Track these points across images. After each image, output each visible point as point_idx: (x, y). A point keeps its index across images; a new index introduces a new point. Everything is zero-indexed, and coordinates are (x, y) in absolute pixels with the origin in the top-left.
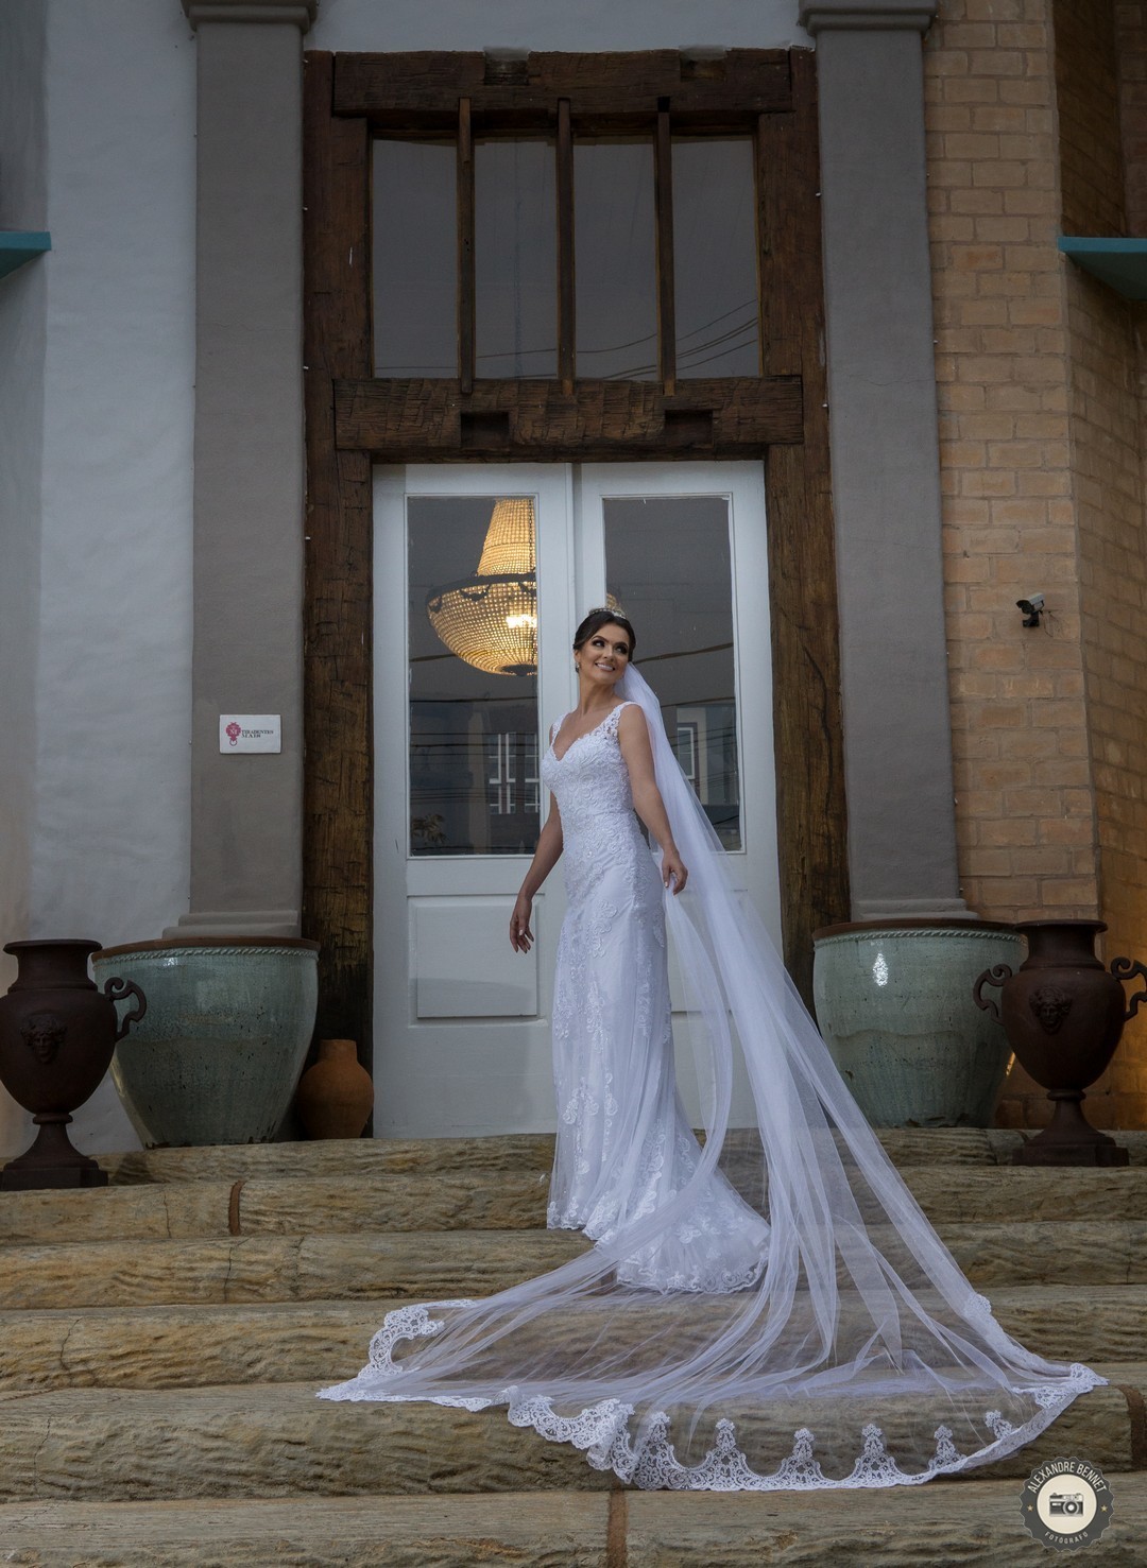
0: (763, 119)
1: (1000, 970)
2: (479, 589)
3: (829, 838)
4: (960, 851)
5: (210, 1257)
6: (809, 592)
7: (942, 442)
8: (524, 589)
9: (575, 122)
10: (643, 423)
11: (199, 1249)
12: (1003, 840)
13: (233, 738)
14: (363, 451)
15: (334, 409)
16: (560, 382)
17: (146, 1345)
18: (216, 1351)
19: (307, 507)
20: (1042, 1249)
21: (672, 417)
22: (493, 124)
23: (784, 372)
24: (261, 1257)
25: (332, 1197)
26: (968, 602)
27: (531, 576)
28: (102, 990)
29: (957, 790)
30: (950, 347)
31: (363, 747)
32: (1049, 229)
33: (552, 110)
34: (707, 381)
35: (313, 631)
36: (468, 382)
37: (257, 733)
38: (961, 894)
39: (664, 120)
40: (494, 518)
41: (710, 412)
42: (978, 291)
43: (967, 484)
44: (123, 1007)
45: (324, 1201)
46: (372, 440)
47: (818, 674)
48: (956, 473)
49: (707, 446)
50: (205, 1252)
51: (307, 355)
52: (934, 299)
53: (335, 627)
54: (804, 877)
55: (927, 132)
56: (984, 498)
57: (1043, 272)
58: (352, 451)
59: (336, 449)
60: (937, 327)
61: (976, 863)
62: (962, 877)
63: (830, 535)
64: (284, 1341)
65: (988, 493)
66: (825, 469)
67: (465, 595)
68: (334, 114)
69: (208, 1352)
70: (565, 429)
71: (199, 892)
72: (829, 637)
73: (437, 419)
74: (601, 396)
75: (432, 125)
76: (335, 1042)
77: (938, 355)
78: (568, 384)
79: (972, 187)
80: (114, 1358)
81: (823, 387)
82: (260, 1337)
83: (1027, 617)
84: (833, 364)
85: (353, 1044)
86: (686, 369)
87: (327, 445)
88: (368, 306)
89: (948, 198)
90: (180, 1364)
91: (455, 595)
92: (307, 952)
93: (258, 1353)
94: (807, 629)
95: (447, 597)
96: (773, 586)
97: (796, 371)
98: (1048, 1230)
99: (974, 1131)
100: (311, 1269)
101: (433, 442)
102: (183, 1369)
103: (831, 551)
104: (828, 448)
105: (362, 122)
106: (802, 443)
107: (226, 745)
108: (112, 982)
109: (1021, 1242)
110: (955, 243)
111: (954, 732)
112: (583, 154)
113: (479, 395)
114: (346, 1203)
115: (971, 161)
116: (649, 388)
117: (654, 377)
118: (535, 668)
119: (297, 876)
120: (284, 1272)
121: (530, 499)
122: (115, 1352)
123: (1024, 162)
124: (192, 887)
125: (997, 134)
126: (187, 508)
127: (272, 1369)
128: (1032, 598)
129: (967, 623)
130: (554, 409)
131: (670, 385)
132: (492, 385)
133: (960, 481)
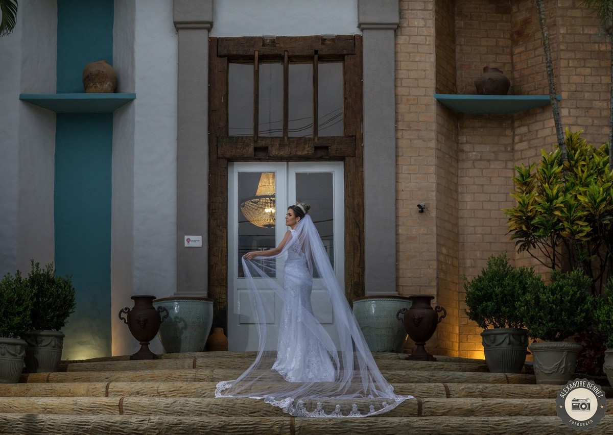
0: (346, 57)
1: (404, 309)
2: (257, 200)
3: (359, 274)
4: (397, 278)
5: (191, 373)
6: (356, 201)
7: (397, 156)
8: (271, 200)
9: (289, 58)
10: (308, 150)
11: (188, 371)
12: (410, 275)
13: (188, 242)
14: (226, 158)
15: (217, 145)
16: (284, 138)
17: (178, 389)
18: (195, 390)
19: (209, 175)
20: (406, 377)
21: (316, 148)
22: (264, 58)
23: (350, 135)
24: (203, 373)
25: (220, 363)
26: (403, 205)
27: (274, 196)
28: (156, 310)
29: (397, 260)
30: (400, 127)
31: (225, 246)
32: (432, 92)
33: (283, 54)
34: (327, 137)
35: (211, 211)
36: (256, 137)
37: (195, 241)
38: (397, 291)
39: (316, 57)
40: (261, 177)
41: (328, 147)
42: (409, 110)
43: (404, 169)
44: (163, 314)
45: (218, 364)
46: (228, 155)
47: (358, 226)
48: (401, 166)
49: (327, 157)
50: (189, 372)
51: (209, 130)
52: (396, 113)
53: (217, 210)
54: (352, 285)
55: (395, 61)
56: (409, 174)
57: (429, 105)
58: (222, 158)
59: (218, 158)
60: (397, 121)
61: (402, 282)
62: (397, 286)
63: (363, 185)
64: (212, 389)
65: (410, 172)
66: (362, 165)
67: (252, 202)
68: (218, 56)
69: (193, 391)
70: (284, 152)
71: (179, 286)
72: (361, 215)
73: (247, 149)
74: (296, 142)
75: (247, 59)
76: (218, 328)
77: (396, 130)
78: (286, 138)
79: (409, 78)
80: (170, 391)
81: (362, 140)
82: (205, 388)
83: (420, 209)
84: (365, 133)
85: (222, 329)
86: (321, 134)
87: (215, 156)
88: (227, 114)
89: (401, 82)
90: (186, 393)
91: (249, 202)
92: (210, 302)
93: (205, 391)
94: (355, 212)
95: (247, 203)
96: (345, 200)
97: (354, 134)
98: (408, 372)
99: (395, 354)
100: (216, 377)
101: (246, 156)
102: (187, 394)
103: (363, 189)
104: (363, 158)
105: (226, 58)
106: (355, 156)
107: (186, 245)
108: (159, 308)
109: (401, 375)
110: (403, 95)
111: (397, 244)
112: (292, 67)
113: (259, 141)
114: (223, 364)
115: (409, 70)
116: (310, 139)
117: (312, 136)
118: (274, 226)
119: (207, 282)
120: (209, 377)
121: (274, 173)
122: (170, 390)
123: (425, 71)
124: (177, 285)
125: (417, 62)
126: (175, 175)
127: (209, 395)
128: (422, 204)
129: (402, 211)
130: (282, 146)
131: (316, 139)
132: (263, 138)
133: (402, 169)
